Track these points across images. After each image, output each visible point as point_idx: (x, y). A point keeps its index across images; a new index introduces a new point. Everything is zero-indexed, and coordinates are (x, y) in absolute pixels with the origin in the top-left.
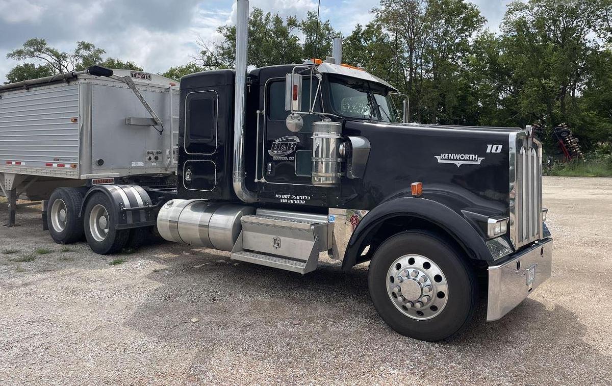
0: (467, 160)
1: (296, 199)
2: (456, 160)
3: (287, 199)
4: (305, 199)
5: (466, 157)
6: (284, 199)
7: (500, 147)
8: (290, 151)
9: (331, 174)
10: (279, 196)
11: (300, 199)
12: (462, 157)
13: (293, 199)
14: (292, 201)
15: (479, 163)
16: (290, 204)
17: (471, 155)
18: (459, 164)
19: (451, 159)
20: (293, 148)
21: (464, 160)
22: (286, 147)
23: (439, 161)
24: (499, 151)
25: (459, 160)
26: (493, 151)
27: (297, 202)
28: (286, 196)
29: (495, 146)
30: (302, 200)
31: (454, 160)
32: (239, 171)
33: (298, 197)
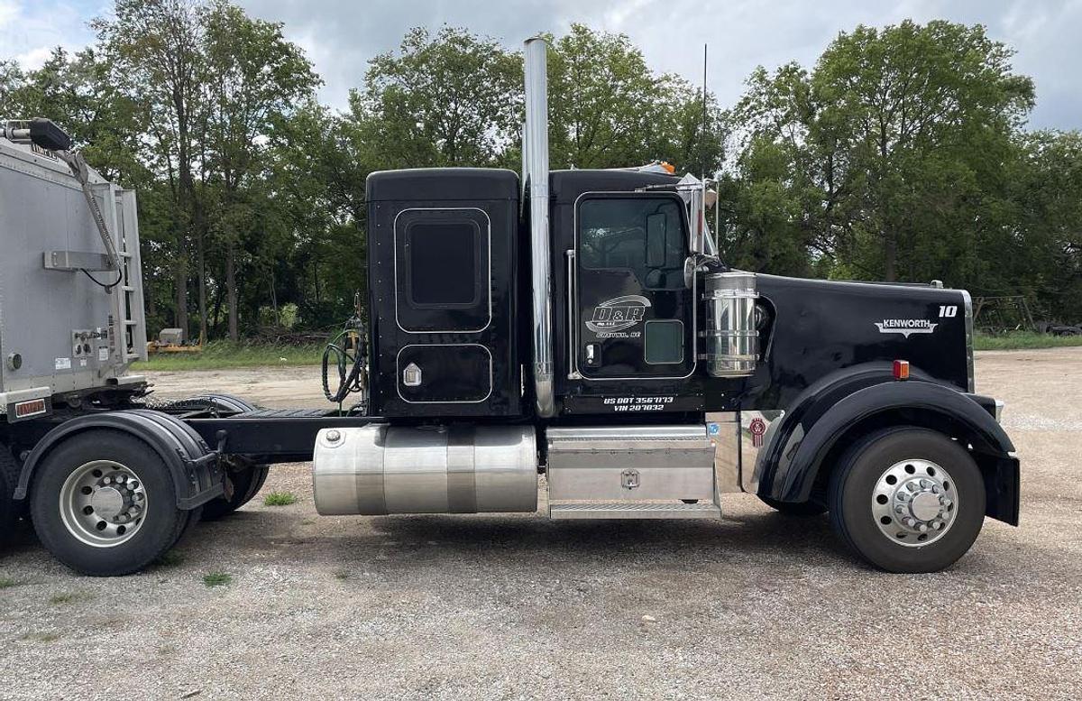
0: (917, 328)
1: (647, 404)
2: (904, 328)
3: (629, 404)
4: (663, 403)
5: (916, 323)
6: (622, 404)
7: (955, 308)
8: (633, 322)
9: (749, 357)
10: (612, 401)
11: (654, 403)
12: (911, 323)
13: (641, 404)
14: (638, 408)
15: (931, 331)
16: (635, 413)
17: (922, 321)
18: (907, 333)
19: (897, 328)
20: (637, 317)
21: (914, 328)
22: (624, 315)
23: (882, 330)
24: (954, 315)
25: (907, 328)
26: (947, 315)
27: (647, 408)
28: (626, 400)
29: (949, 308)
30: (658, 404)
31: (901, 327)
32: (547, 360)
33: (650, 400)
